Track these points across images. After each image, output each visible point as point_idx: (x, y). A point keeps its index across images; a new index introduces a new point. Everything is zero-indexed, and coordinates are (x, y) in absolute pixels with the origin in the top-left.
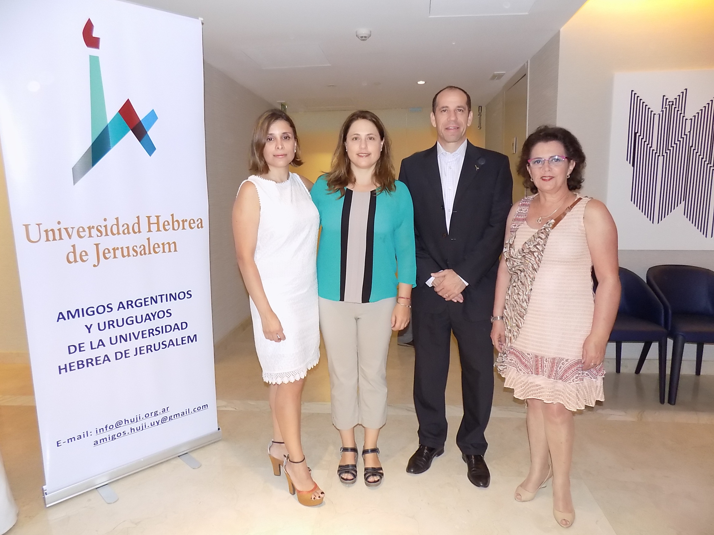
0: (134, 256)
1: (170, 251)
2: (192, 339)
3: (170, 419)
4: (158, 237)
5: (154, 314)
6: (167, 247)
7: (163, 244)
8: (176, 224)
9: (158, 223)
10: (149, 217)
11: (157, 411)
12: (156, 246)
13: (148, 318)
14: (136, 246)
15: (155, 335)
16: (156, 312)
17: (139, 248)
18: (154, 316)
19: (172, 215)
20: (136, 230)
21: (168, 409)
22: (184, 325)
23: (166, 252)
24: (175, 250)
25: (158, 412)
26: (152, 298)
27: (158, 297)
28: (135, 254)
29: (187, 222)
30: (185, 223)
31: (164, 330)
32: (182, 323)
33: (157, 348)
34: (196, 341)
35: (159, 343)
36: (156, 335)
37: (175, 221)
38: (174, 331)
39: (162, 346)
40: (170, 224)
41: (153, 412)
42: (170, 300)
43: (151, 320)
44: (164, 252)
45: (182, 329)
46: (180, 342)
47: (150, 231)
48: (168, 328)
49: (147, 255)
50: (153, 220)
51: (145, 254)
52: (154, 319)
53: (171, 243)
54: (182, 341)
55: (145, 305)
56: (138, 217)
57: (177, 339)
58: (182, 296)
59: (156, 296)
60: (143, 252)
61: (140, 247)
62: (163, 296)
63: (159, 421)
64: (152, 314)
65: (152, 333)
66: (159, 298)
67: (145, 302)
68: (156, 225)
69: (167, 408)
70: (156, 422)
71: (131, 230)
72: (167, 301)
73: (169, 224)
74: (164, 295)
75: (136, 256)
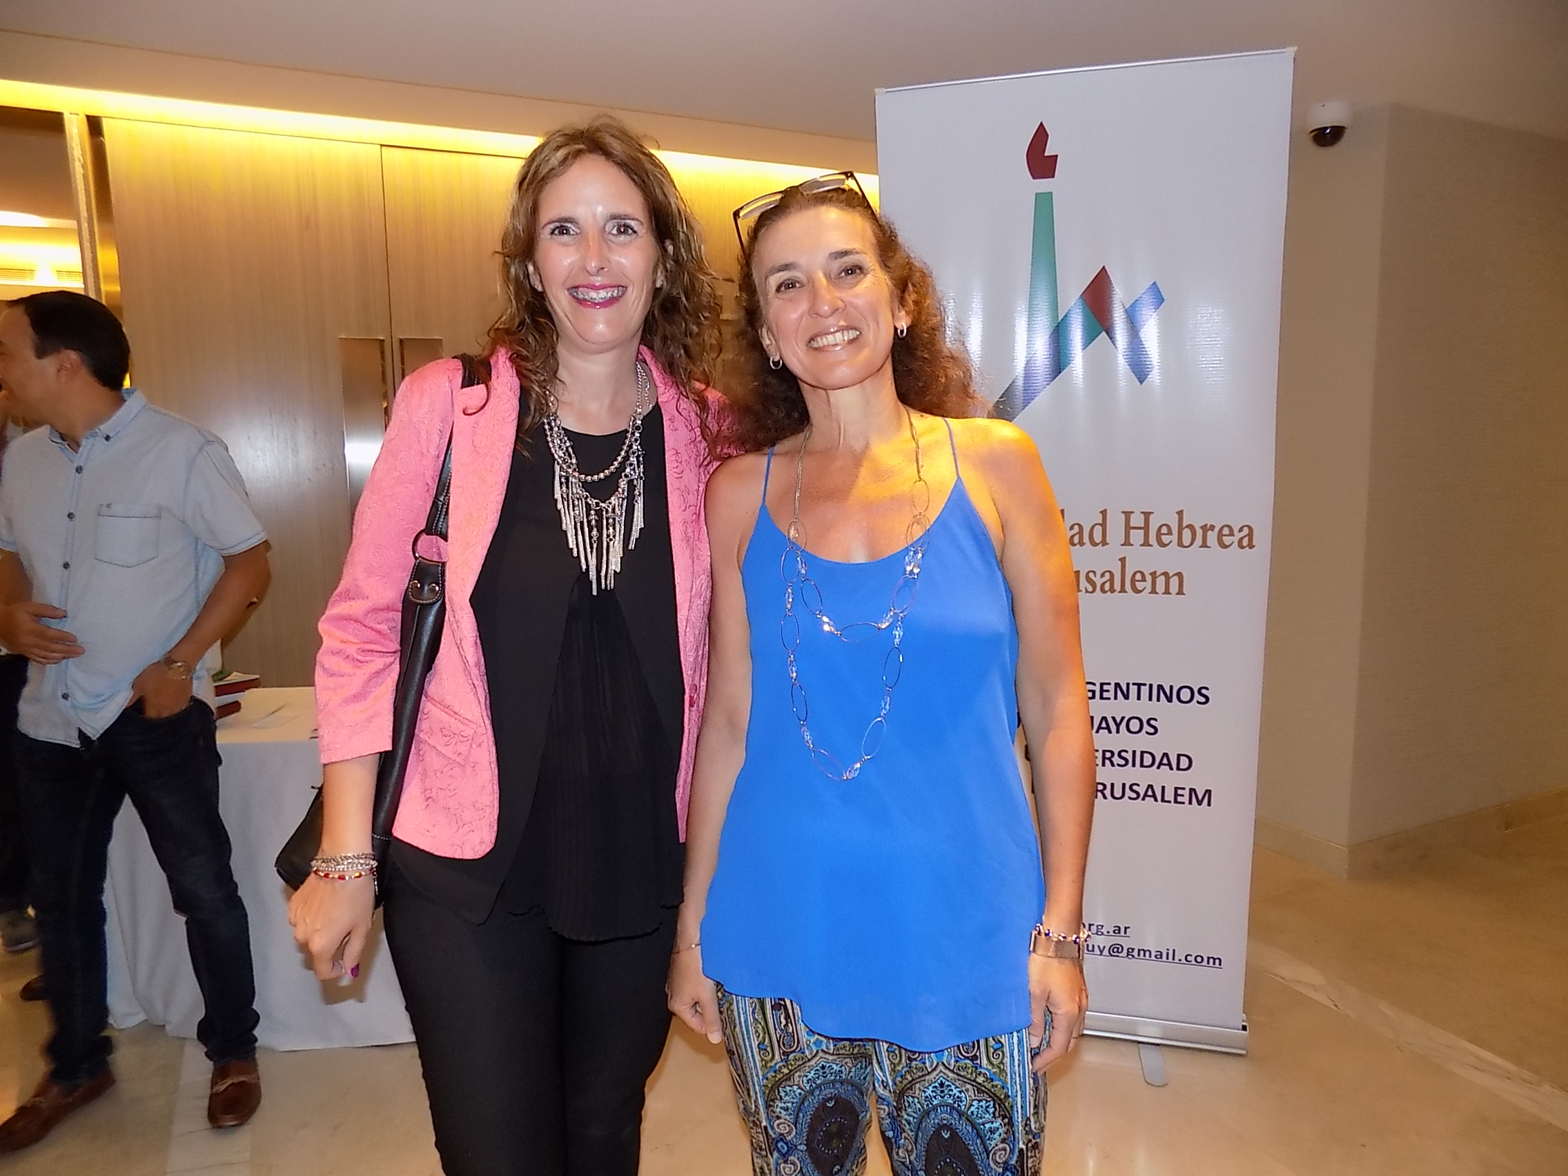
0: (1087, 591)
1: (1167, 592)
2: (1200, 798)
3: (1128, 955)
4: (1143, 559)
5: (1118, 721)
6: (1161, 581)
7: (1154, 575)
8: (1187, 534)
9: (1146, 528)
10: (1127, 514)
11: (1102, 926)
12: (1138, 577)
13: (1104, 725)
14: (1094, 572)
15: (1116, 764)
16: (1123, 718)
17: (1100, 576)
18: (1118, 726)
19: (1180, 513)
20: (1098, 537)
21: (1128, 930)
22: (1184, 763)
23: (1158, 593)
24: (1180, 592)
25: (1104, 928)
26: (1117, 685)
27: (1131, 686)
28: (1090, 589)
29: (1213, 530)
30: (1210, 532)
31: (1139, 759)
32: (1179, 756)
33: (1118, 793)
34: (1209, 804)
35: (1124, 785)
36: (1119, 765)
37: (1187, 527)
38: (1158, 767)
39: (1128, 793)
40: (1173, 532)
41: (1093, 925)
42: (1158, 700)
43: (1110, 732)
44: (1154, 591)
45: (1178, 769)
46: (1169, 795)
47: (1127, 543)
48: (1148, 760)
49: (1116, 593)
50: (1137, 520)
51: (1112, 590)
52: (1118, 732)
53: (1171, 575)
54: (1176, 795)
55: (1102, 698)
56: (1104, 513)
57: (1163, 788)
58: (1185, 695)
59: (1128, 684)
60: (1107, 587)
61: (1103, 575)
62: (1142, 687)
63: (1104, 947)
64: (1114, 718)
65: (1109, 759)
66: (1133, 689)
67: (1102, 691)
68: (1142, 531)
69: (1126, 928)
70: (1099, 947)
71: (1086, 539)
72: (1150, 699)
73: (1170, 533)
74: (1145, 685)
75: (1091, 593)
